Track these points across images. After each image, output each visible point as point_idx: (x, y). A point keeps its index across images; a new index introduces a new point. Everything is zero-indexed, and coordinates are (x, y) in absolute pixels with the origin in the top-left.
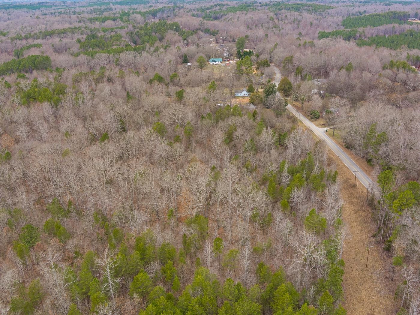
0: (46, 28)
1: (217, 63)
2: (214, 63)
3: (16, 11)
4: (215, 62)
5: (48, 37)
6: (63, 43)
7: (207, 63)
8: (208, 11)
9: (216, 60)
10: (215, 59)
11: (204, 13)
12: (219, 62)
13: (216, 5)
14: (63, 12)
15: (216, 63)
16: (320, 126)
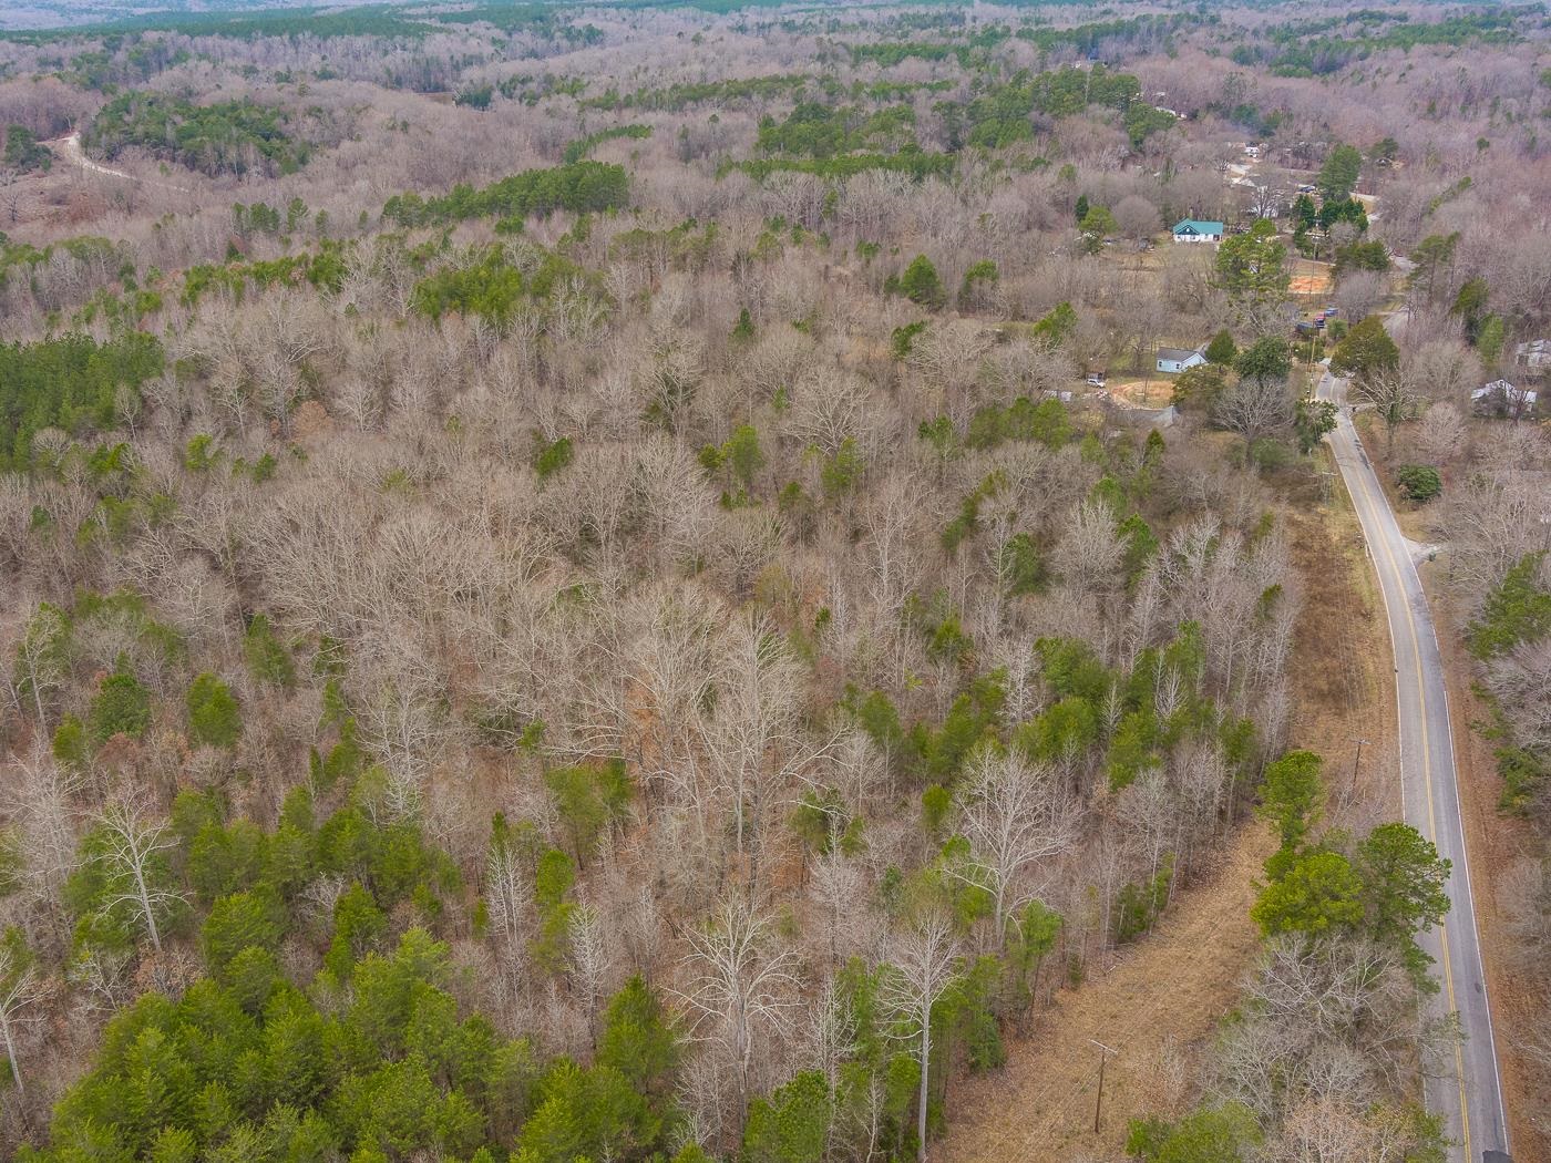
0: (703, 75)
1: (1201, 238)
2: (1188, 238)
3: (661, 14)
4: (1193, 233)
5: (690, 104)
6: (718, 127)
7: (1162, 236)
8: (1305, 39)
9: (1196, 225)
10: (1193, 224)
11: (1285, 46)
12: (1211, 237)
13: (1351, 18)
14: (799, 22)
15: (1197, 238)
16: (1419, 536)
